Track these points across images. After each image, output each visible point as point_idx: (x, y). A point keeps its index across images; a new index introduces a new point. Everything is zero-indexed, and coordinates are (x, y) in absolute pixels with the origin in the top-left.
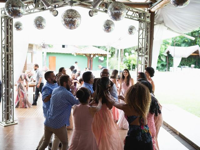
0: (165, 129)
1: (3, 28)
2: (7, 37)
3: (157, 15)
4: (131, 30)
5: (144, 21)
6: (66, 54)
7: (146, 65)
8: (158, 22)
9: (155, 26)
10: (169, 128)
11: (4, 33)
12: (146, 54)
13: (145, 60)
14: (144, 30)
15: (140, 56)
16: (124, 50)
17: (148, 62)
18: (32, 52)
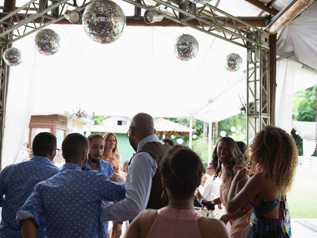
4: (232, 62)
8: (283, 55)
9: (277, 62)
13: (263, 124)
14: (258, 64)
15: (251, 115)
16: (219, 123)
18: (65, 129)
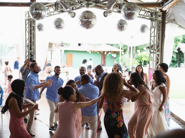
0: (177, 122)
1: (27, 29)
2: (31, 37)
3: (168, 14)
4: (143, 29)
5: (156, 20)
6: (82, 51)
7: (157, 61)
8: (169, 21)
9: (166, 25)
10: (181, 122)
11: (28, 34)
12: (157, 51)
13: (157, 57)
14: (156, 28)
15: (152, 53)
16: (136, 47)
17: (159, 58)
18: (51, 50)
